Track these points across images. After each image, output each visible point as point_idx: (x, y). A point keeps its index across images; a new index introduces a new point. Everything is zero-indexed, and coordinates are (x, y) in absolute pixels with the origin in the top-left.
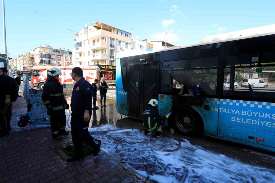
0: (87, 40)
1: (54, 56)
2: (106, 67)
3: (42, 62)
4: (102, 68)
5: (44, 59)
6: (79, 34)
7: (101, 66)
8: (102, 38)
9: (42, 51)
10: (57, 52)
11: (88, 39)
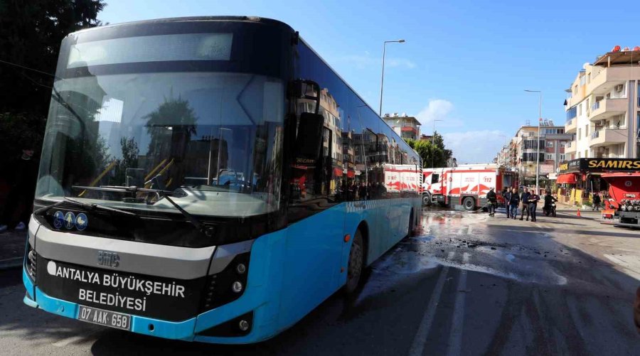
0: (585, 100)
1: (551, 143)
2: (606, 163)
3: (525, 158)
4: (595, 165)
5: (529, 151)
6: (573, 89)
7: (591, 163)
8: (616, 88)
9: (527, 134)
10: (558, 132)
11: (585, 98)
